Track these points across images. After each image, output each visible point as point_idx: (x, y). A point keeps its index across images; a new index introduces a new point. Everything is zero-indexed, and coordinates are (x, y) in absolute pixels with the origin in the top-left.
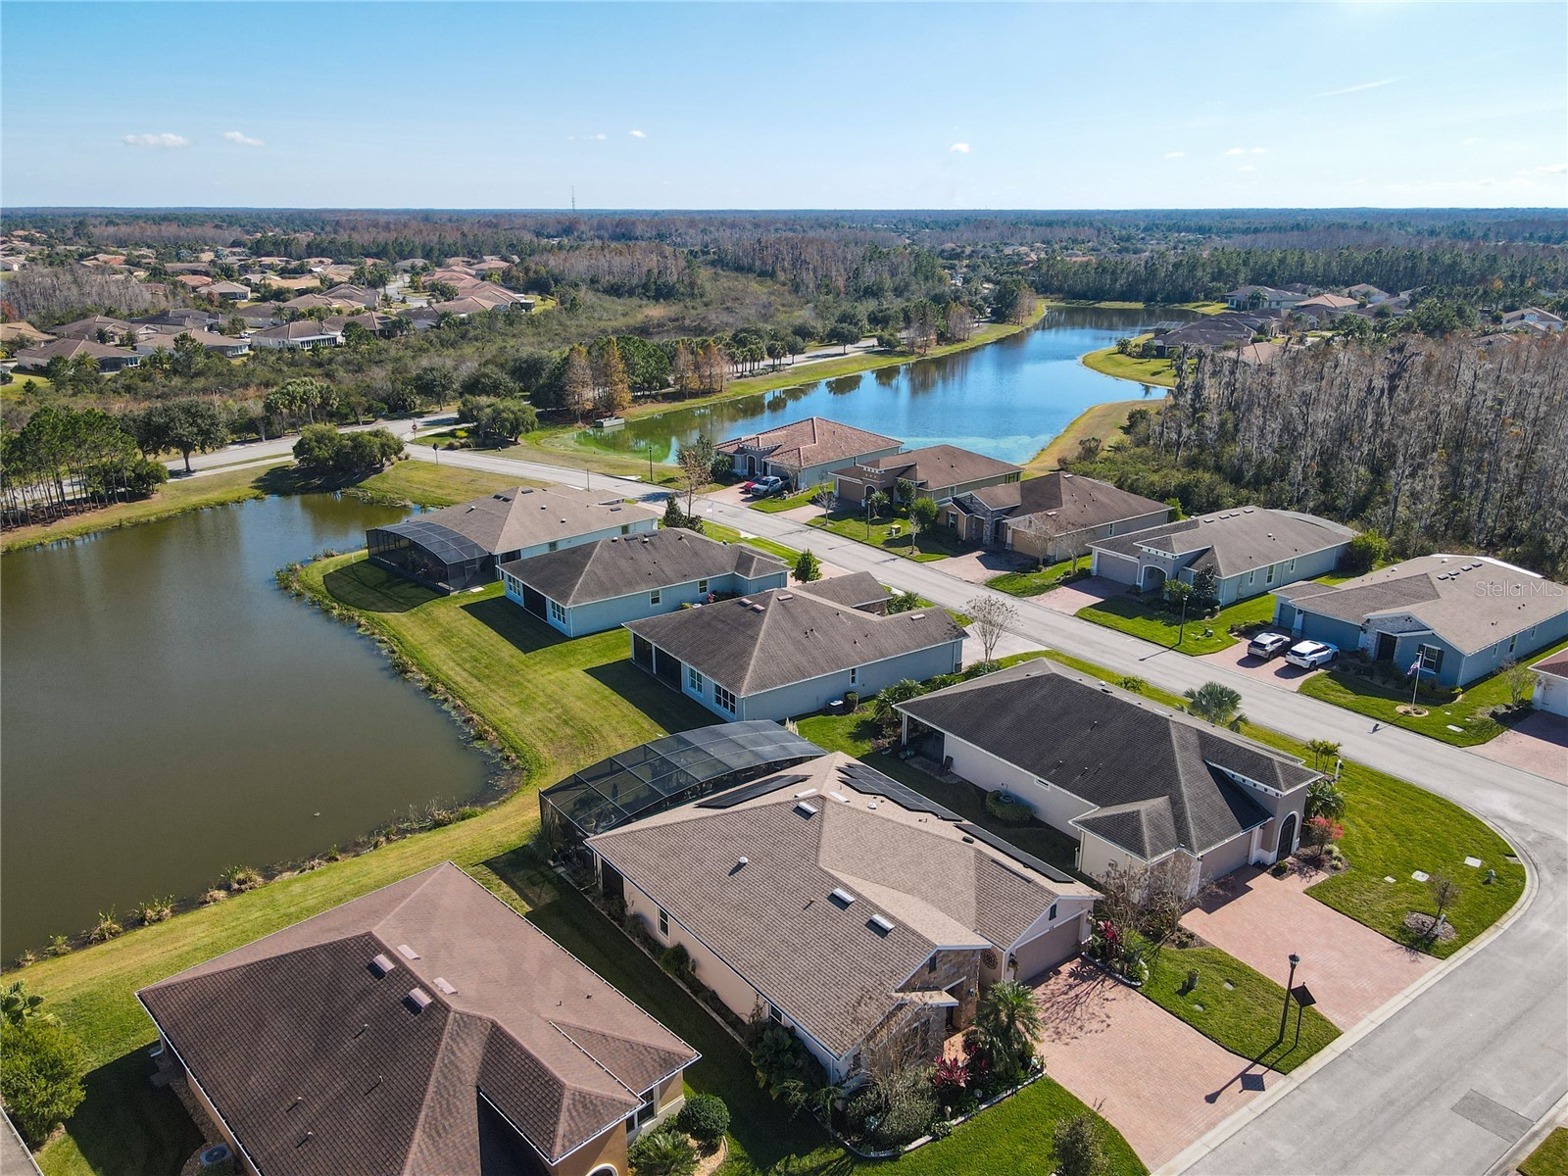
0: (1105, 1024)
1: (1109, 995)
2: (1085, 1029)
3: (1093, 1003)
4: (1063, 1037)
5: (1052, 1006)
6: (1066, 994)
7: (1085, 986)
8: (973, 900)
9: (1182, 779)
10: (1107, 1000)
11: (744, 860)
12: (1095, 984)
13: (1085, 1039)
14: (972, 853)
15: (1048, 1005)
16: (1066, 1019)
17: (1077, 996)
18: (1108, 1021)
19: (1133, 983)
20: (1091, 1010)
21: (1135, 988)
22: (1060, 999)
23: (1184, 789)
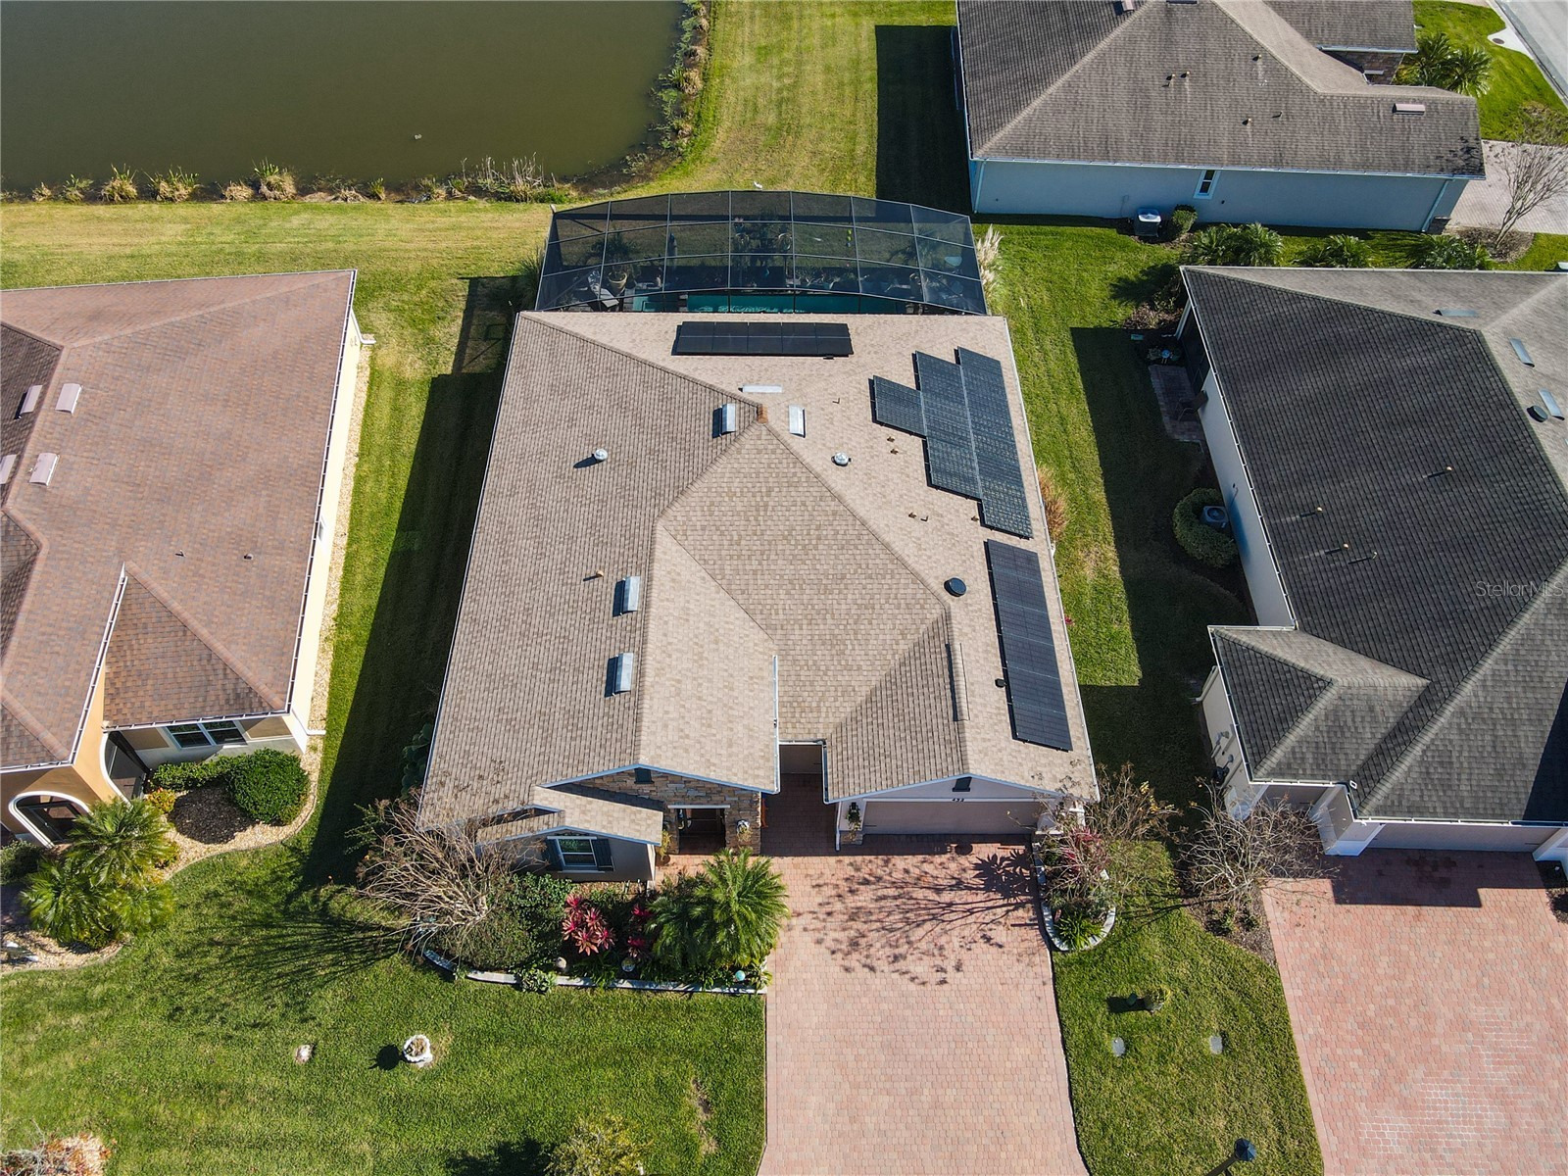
0: (940, 976)
1: (999, 934)
2: (901, 965)
3: (958, 933)
4: (855, 956)
5: (895, 898)
6: (938, 890)
7: (981, 896)
8: (865, 690)
9: (1488, 665)
10: (988, 940)
11: (602, 454)
12: (1001, 902)
13: (884, 980)
14: (936, 613)
15: (892, 892)
16: (891, 930)
17: (950, 904)
18: (951, 975)
19: (1056, 941)
20: (943, 941)
21: (1052, 948)
22: (919, 894)
23: (1468, 688)
